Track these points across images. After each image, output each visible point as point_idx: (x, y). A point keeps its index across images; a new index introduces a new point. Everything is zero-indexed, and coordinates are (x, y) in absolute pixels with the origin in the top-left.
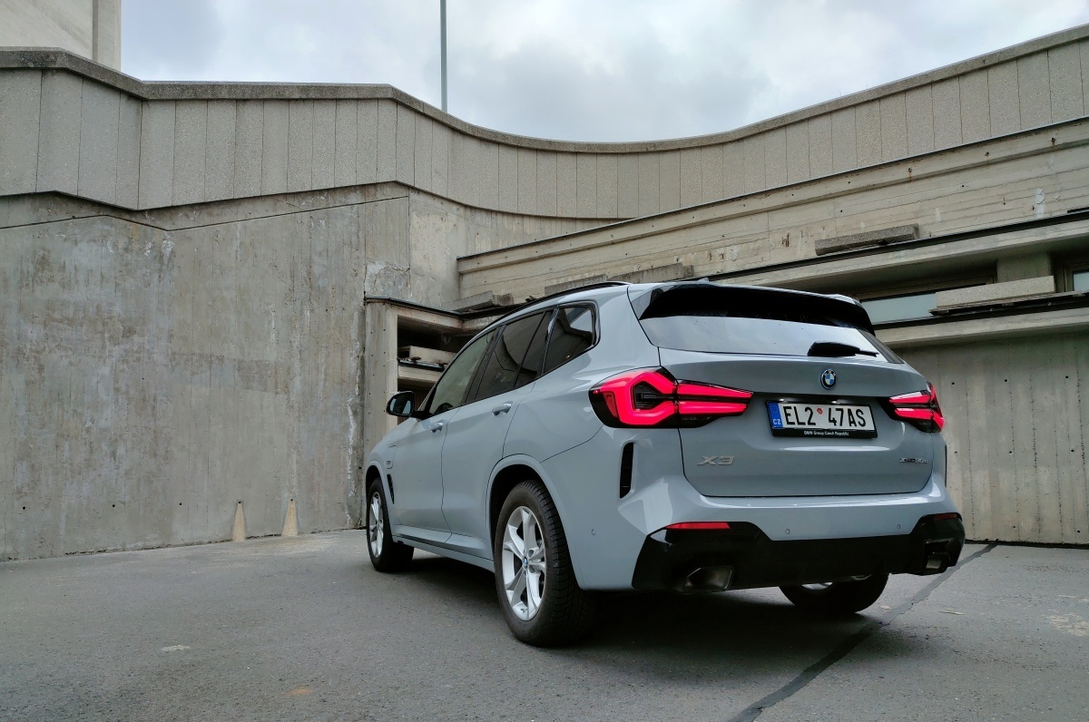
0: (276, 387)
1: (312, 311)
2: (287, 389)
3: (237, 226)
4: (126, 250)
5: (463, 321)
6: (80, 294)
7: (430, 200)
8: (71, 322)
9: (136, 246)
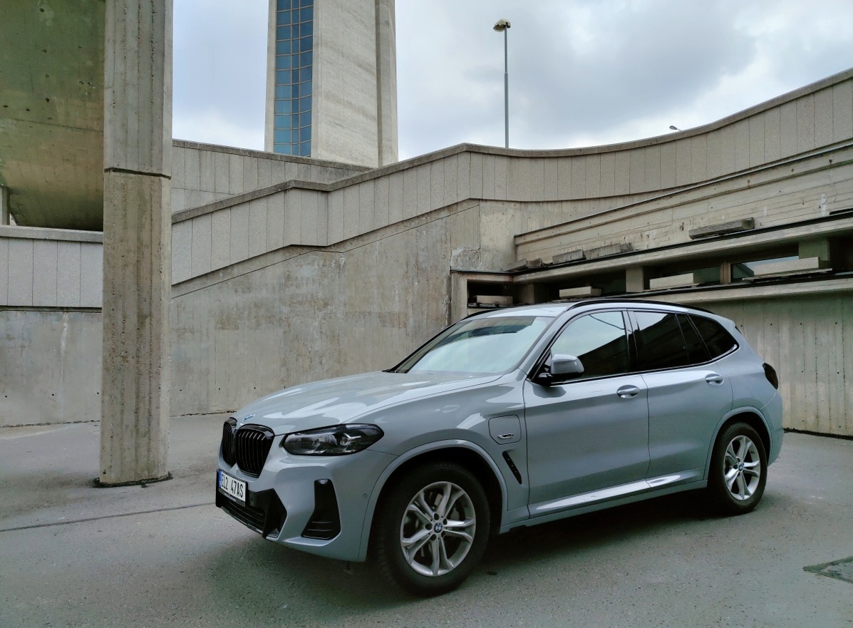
0: (399, 325)
1: (419, 282)
2: (405, 325)
3: (377, 243)
4: (323, 265)
5: (513, 277)
6: (304, 290)
7: (494, 204)
8: (300, 303)
9: (327, 263)
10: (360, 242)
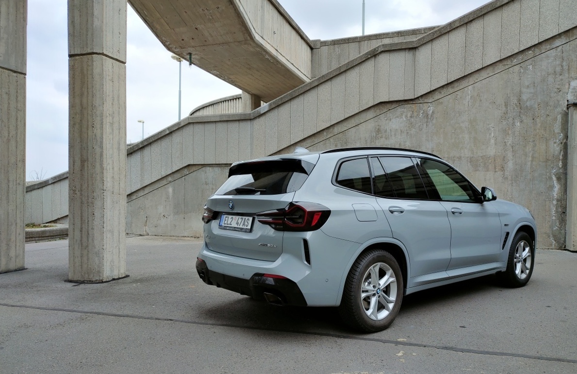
0: (495, 168)
1: (521, 122)
2: (503, 169)
3: (469, 89)
4: (411, 117)
9: (415, 114)
10: (450, 90)
